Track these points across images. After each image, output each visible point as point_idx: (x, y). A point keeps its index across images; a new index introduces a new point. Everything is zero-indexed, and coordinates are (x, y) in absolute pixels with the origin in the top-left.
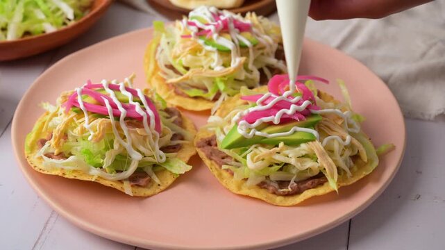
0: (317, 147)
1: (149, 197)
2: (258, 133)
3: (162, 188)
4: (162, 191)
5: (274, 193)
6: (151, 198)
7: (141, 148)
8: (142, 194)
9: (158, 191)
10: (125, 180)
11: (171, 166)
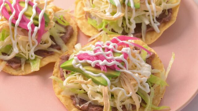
0: (105, 90)
1: (13, 75)
2: (81, 67)
3: (24, 74)
4: (23, 75)
5: (74, 105)
6: (14, 77)
7: (21, 47)
8: (10, 72)
9: (21, 74)
10: (5, 61)
11: (34, 64)
